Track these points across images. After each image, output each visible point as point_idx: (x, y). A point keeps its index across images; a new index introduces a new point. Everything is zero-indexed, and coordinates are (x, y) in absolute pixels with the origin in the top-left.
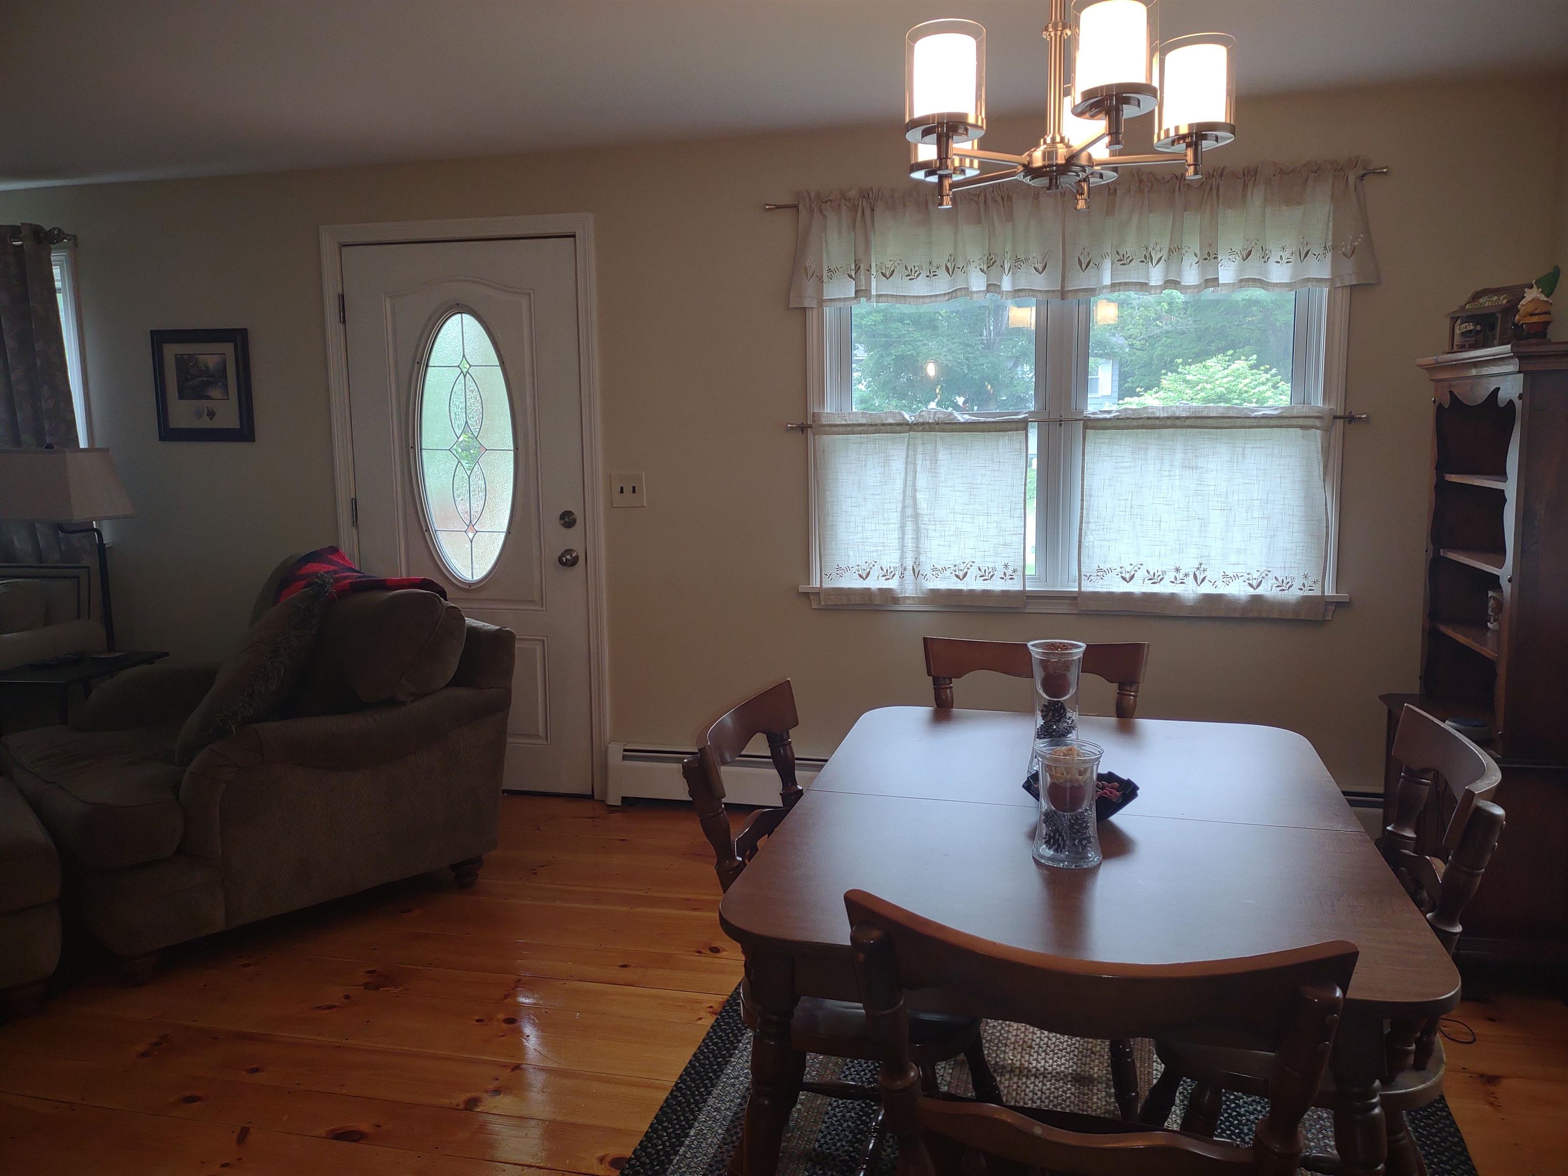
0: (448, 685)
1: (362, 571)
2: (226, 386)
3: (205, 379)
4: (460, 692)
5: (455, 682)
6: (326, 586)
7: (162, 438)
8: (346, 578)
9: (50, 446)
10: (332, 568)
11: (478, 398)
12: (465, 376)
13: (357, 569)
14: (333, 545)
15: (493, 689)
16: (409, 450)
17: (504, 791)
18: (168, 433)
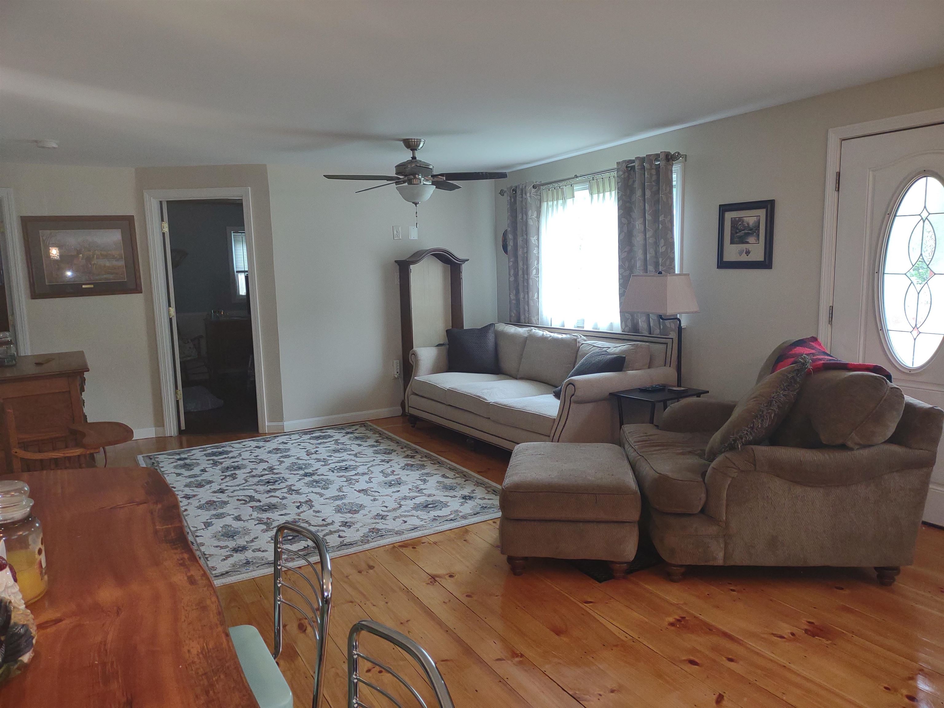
0: (887, 442)
1: (831, 355)
2: (758, 236)
3: (747, 231)
4: (895, 448)
5: (892, 440)
6: (807, 365)
7: (719, 267)
8: (820, 360)
9: (660, 273)
10: (813, 351)
11: (933, 237)
12: (924, 222)
13: (828, 353)
14: (814, 336)
15: (921, 451)
16: (874, 273)
17: (924, 523)
18: (722, 264)
